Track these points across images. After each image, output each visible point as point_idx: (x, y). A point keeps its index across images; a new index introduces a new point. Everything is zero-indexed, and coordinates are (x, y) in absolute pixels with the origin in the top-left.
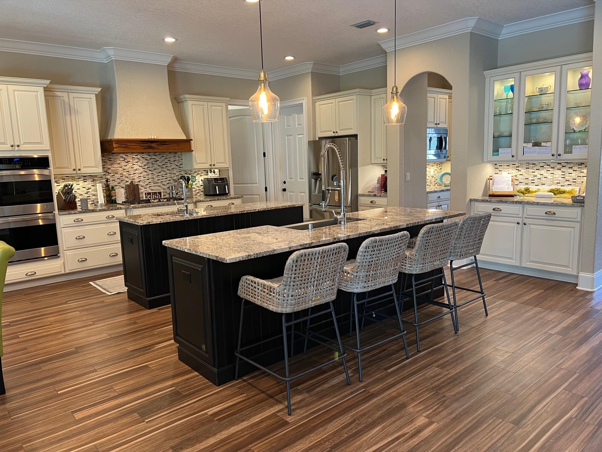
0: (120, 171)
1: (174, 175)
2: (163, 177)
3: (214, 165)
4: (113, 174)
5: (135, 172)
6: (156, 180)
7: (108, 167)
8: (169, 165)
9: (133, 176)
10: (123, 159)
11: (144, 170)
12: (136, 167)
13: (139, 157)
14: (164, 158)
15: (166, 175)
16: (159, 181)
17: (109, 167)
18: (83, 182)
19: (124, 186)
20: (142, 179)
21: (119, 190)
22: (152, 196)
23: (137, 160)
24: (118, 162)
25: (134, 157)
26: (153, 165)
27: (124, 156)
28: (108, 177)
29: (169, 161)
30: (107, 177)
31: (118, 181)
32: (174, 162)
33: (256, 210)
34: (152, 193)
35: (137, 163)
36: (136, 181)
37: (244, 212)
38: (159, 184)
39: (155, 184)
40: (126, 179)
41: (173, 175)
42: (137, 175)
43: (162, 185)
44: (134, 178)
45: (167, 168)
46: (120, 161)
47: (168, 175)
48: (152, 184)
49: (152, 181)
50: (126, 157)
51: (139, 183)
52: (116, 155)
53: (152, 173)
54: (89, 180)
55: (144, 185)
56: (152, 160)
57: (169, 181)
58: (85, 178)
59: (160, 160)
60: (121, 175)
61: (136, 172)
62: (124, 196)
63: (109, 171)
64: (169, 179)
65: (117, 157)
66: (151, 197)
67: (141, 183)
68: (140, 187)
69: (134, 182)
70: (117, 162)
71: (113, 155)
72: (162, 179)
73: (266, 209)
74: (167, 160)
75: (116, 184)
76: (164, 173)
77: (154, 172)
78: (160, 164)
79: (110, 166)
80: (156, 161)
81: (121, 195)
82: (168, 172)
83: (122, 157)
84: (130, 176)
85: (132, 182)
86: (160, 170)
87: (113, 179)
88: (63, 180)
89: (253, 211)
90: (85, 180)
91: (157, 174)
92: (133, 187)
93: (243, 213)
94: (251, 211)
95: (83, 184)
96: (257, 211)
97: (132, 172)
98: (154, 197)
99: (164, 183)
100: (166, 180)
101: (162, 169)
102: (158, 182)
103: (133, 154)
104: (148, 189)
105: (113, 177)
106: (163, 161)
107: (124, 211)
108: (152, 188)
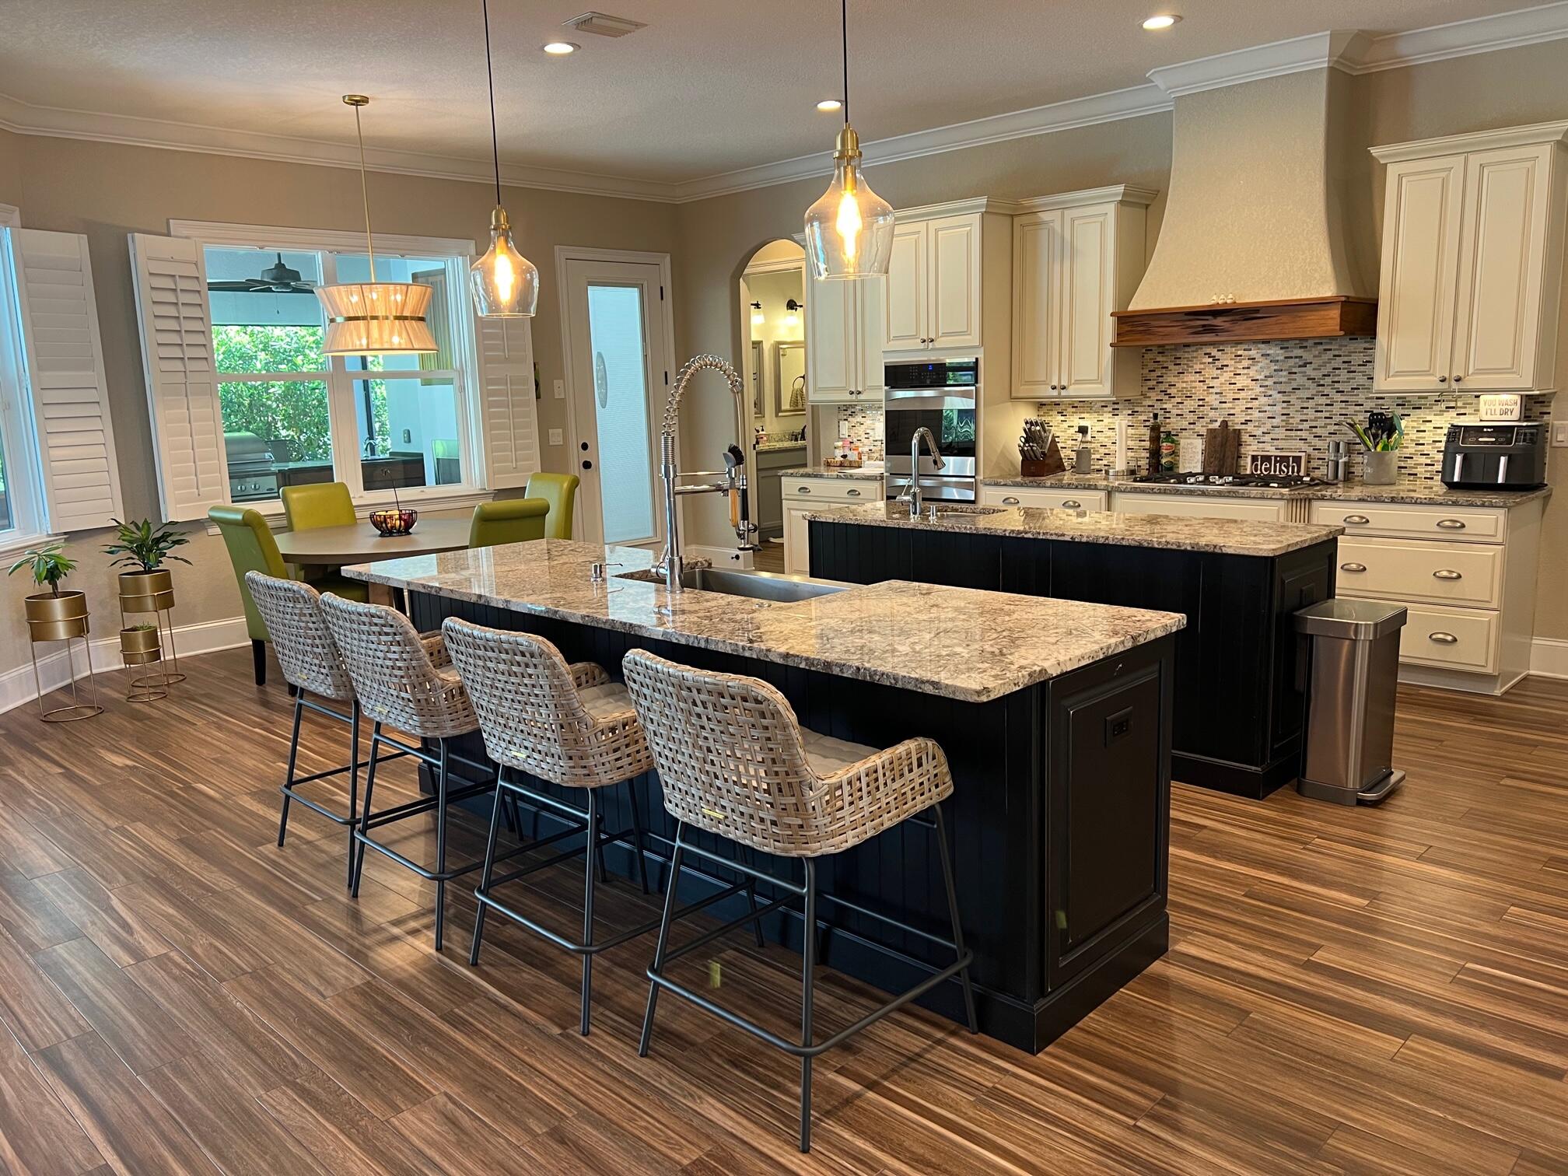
0: (1200, 390)
1: (1358, 408)
2: (1319, 414)
3: (1458, 380)
4: (1179, 400)
5: (1237, 396)
6: (1295, 421)
7: (1169, 380)
8: (1343, 375)
9: (1230, 405)
10: (1210, 360)
11: (1263, 389)
12: (1241, 381)
13: (1253, 353)
14: (1330, 354)
15: (1329, 408)
16: (1306, 425)
17: (1173, 380)
18: (1111, 415)
19: (1204, 431)
20: (1256, 414)
21: (1189, 441)
22: (1275, 466)
23: (1246, 363)
24: (1197, 367)
25: (1239, 353)
26: (1294, 376)
27: (1214, 352)
28: (1168, 406)
29: (1346, 365)
30: (1165, 406)
31: (1191, 417)
32: (1362, 368)
33: (1063, 535)
34: (1276, 457)
35: (1246, 371)
36: (1236, 420)
37: (1026, 536)
38: (1304, 434)
39: (1289, 433)
40: (1212, 414)
41: (1352, 409)
42: (1241, 405)
43: (1310, 438)
44: (1232, 412)
45: (1336, 385)
46: (1202, 366)
47: (1337, 408)
48: (1281, 433)
49: (1284, 424)
50: (1218, 355)
51: (1243, 427)
52: (1194, 348)
53: (1286, 399)
54: (1124, 412)
55: (1258, 432)
56: (1292, 362)
57: (1337, 427)
58: (1116, 406)
59: (1317, 362)
60: (1201, 403)
61: (1242, 395)
62: (1199, 457)
63: (1172, 391)
64: (1337, 419)
65: (1195, 354)
66: (1270, 468)
67: (1250, 427)
68: (1245, 437)
69: (1230, 424)
70: (1195, 366)
71: (1187, 349)
72: (1316, 419)
73: (1101, 541)
74: (1340, 360)
75: (1185, 424)
76: (1324, 400)
77: (1292, 398)
78: (1313, 374)
79: (1176, 379)
80: (1305, 365)
81: (1192, 456)
82: (1339, 397)
83: (1209, 355)
84: (1224, 405)
85: (1225, 424)
86: (1313, 389)
87: (1179, 412)
88: (1074, 410)
89: (1054, 537)
90: (1116, 412)
91: (1298, 404)
92: (1223, 437)
93: (1023, 538)
94: (1049, 537)
95: (1110, 420)
96: (1068, 538)
97: (1230, 396)
98: (1281, 470)
99: (1318, 431)
100: (1328, 421)
101: (1321, 388)
102: (1300, 427)
103: (1239, 347)
104: (1267, 447)
105: (1180, 406)
106: (1324, 365)
107: (1102, 495)
108: (1281, 444)
